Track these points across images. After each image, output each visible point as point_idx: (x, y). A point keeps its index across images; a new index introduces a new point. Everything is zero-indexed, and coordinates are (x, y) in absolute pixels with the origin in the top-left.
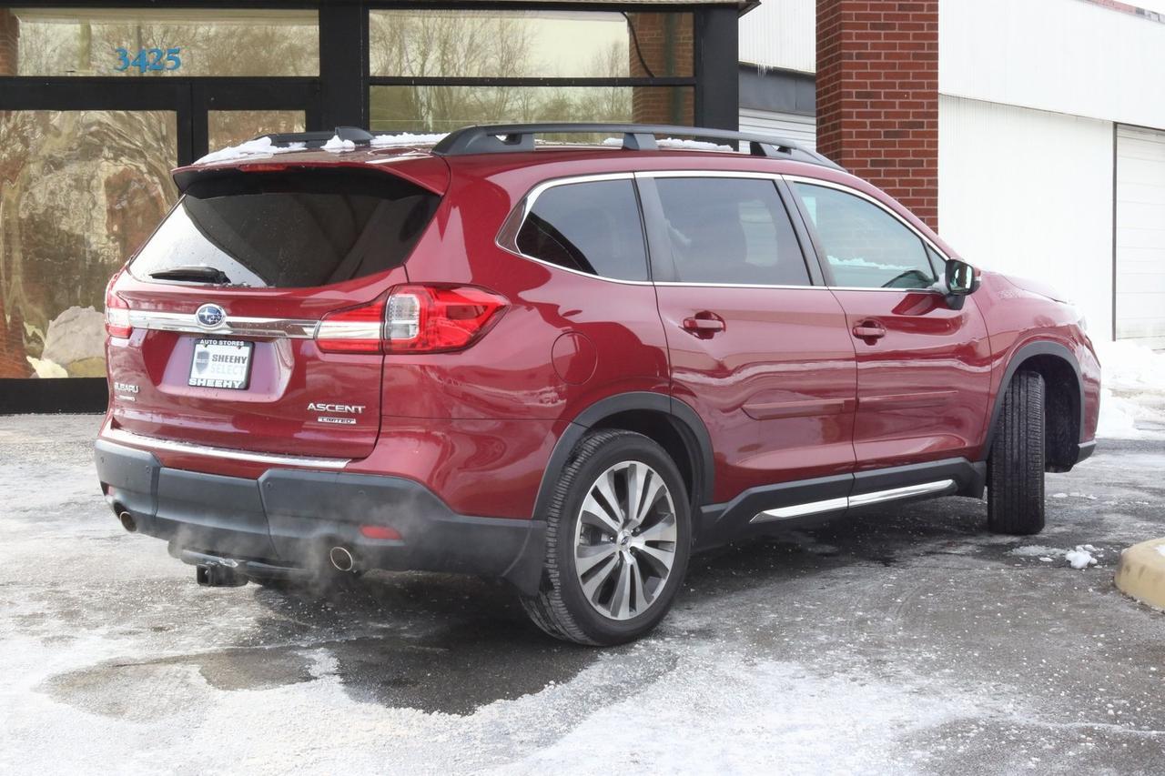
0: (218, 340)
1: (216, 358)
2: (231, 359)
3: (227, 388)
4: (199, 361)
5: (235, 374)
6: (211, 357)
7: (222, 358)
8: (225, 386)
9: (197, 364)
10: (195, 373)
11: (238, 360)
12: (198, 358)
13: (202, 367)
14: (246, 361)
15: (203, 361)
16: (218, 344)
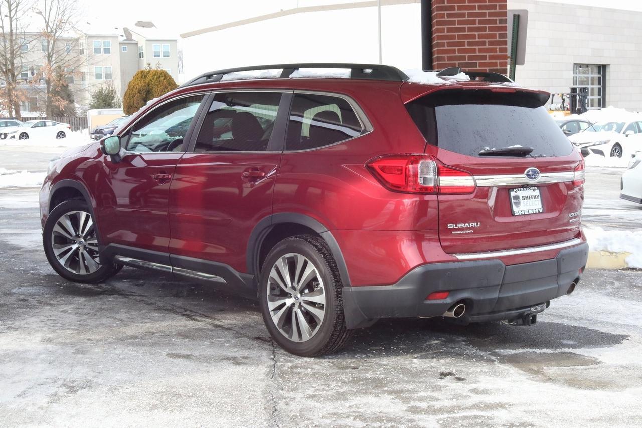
0: (523, 188)
1: (524, 198)
2: (532, 197)
3: (536, 213)
4: (515, 201)
5: (536, 205)
6: (521, 198)
7: (527, 198)
8: (534, 212)
9: (514, 203)
10: (515, 209)
11: (535, 197)
12: (514, 199)
13: (517, 204)
14: (539, 197)
15: (517, 201)
16: (524, 190)
